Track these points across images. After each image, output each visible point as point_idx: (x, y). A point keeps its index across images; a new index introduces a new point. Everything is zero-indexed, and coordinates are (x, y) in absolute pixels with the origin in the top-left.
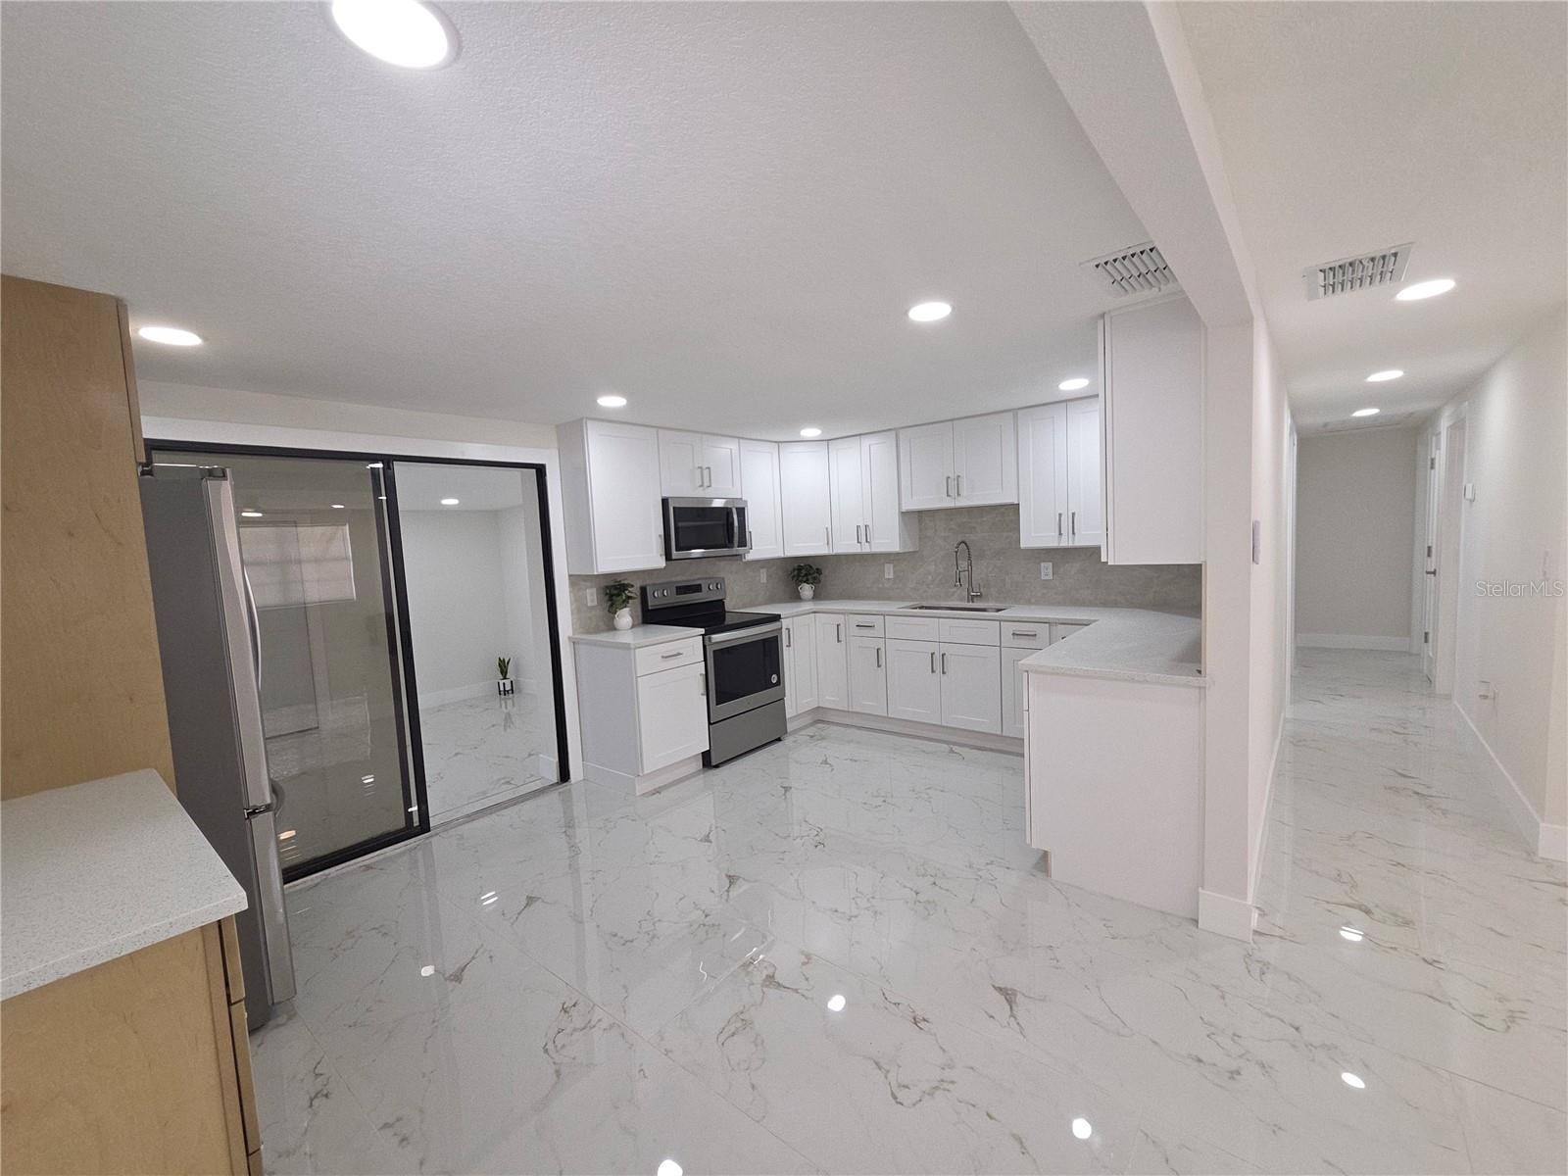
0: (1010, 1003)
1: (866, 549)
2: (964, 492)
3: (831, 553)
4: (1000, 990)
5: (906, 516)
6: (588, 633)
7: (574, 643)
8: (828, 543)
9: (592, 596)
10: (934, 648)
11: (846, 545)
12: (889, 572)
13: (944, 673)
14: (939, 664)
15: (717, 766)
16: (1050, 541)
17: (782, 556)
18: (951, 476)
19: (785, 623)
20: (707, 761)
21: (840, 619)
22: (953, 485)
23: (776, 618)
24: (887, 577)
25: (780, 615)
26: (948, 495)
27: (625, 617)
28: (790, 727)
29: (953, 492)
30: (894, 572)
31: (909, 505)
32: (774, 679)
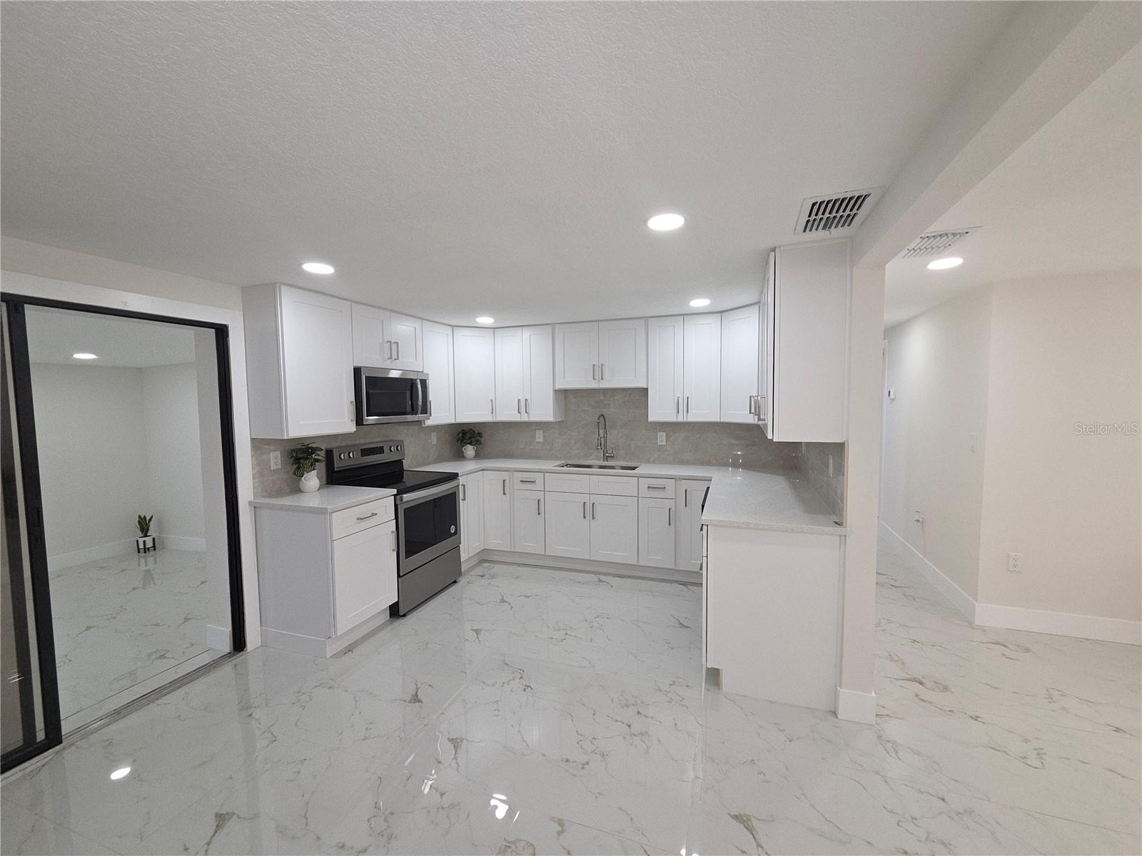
0: (750, 829)
1: (525, 418)
2: (606, 376)
3: (495, 420)
4: (736, 817)
5: (556, 391)
6: (270, 496)
7: (255, 507)
8: (492, 413)
9: (275, 459)
10: (586, 498)
11: (508, 414)
12: (539, 436)
13: (593, 518)
14: (589, 511)
15: (404, 615)
16: (672, 418)
17: (454, 422)
18: (597, 364)
19: (461, 480)
20: (395, 611)
21: (505, 475)
22: (598, 370)
23: (454, 476)
24: (537, 440)
25: (457, 474)
26: (594, 379)
27: (312, 480)
28: (464, 568)
29: (597, 377)
30: (544, 437)
31: (561, 385)
32: (453, 529)
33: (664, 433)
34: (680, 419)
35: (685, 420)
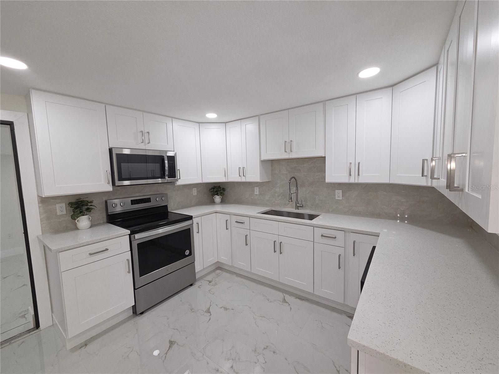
1: (243, 180)
2: (294, 149)
3: (227, 181)
5: (264, 162)
6: (57, 232)
8: (225, 176)
9: (61, 209)
10: (276, 238)
11: (234, 177)
12: (257, 191)
13: (281, 253)
14: (278, 248)
15: (142, 313)
16: (344, 179)
17: (201, 182)
18: (287, 140)
19: (195, 220)
21: (228, 217)
22: (288, 145)
23: (190, 218)
24: (255, 193)
25: (192, 216)
26: (285, 152)
27: (84, 222)
28: (197, 276)
29: (288, 150)
30: (259, 191)
31: (265, 157)
32: (187, 252)
33: (341, 191)
34: (352, 181)
35: (356, 181)
